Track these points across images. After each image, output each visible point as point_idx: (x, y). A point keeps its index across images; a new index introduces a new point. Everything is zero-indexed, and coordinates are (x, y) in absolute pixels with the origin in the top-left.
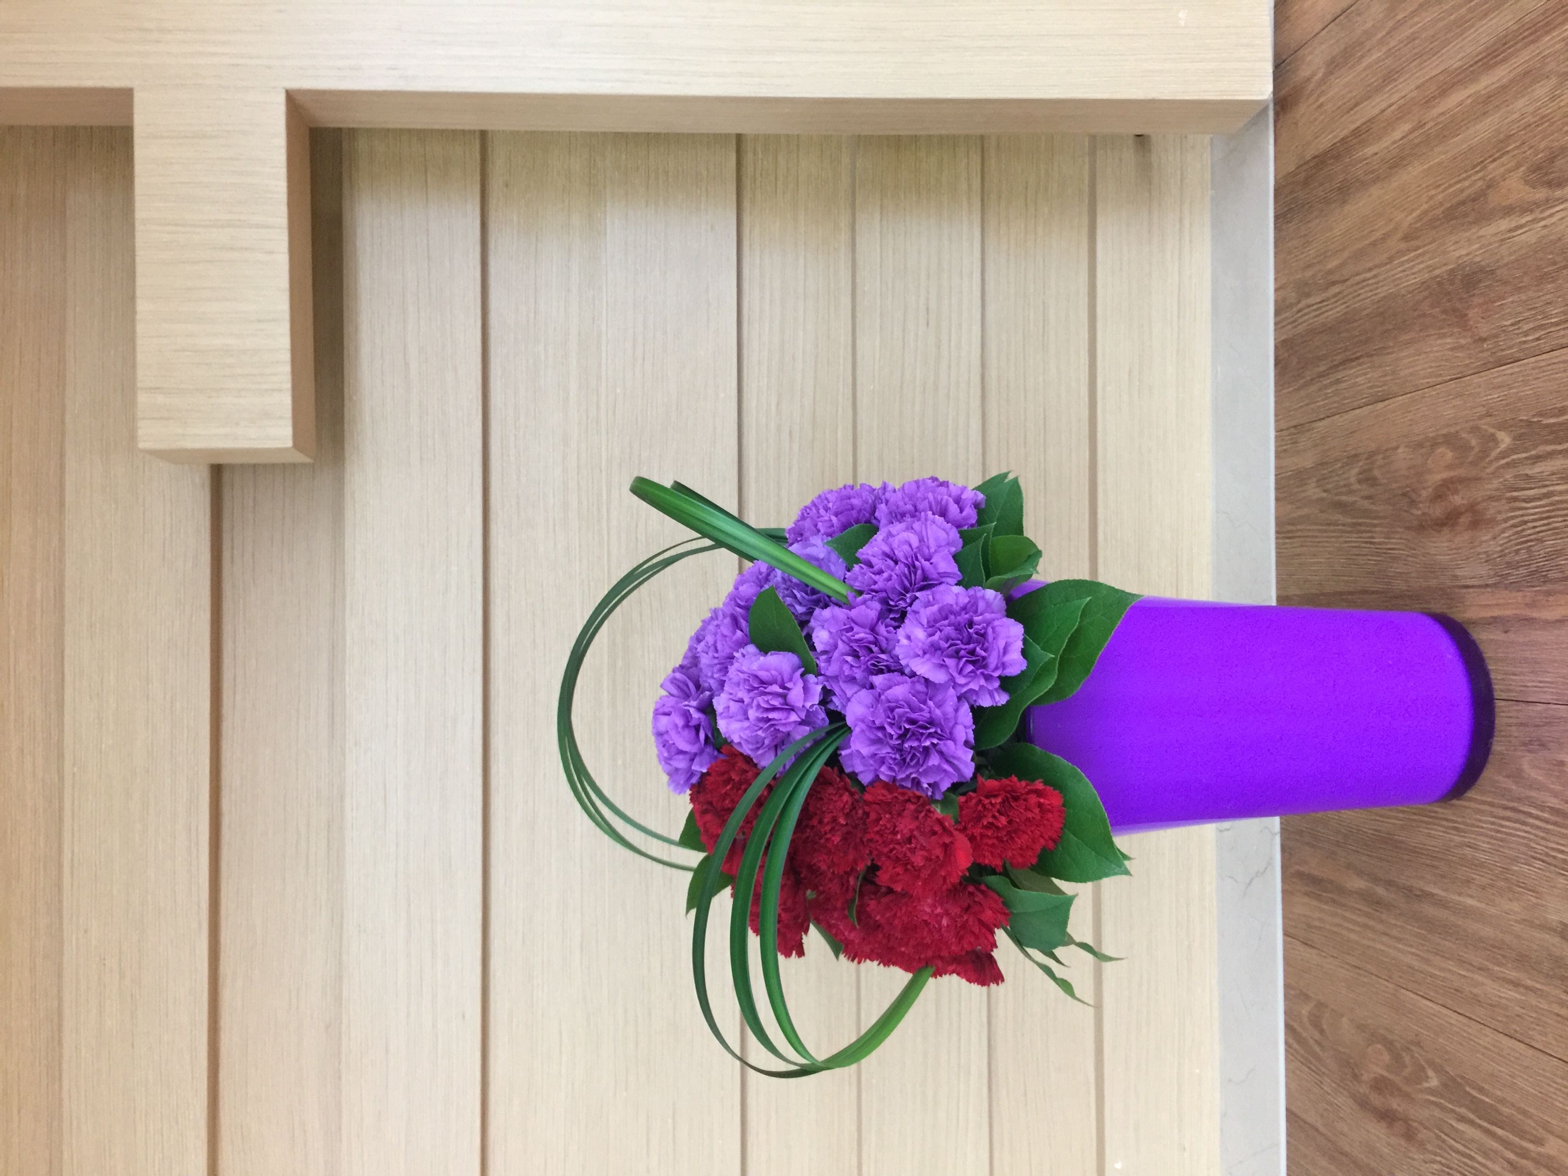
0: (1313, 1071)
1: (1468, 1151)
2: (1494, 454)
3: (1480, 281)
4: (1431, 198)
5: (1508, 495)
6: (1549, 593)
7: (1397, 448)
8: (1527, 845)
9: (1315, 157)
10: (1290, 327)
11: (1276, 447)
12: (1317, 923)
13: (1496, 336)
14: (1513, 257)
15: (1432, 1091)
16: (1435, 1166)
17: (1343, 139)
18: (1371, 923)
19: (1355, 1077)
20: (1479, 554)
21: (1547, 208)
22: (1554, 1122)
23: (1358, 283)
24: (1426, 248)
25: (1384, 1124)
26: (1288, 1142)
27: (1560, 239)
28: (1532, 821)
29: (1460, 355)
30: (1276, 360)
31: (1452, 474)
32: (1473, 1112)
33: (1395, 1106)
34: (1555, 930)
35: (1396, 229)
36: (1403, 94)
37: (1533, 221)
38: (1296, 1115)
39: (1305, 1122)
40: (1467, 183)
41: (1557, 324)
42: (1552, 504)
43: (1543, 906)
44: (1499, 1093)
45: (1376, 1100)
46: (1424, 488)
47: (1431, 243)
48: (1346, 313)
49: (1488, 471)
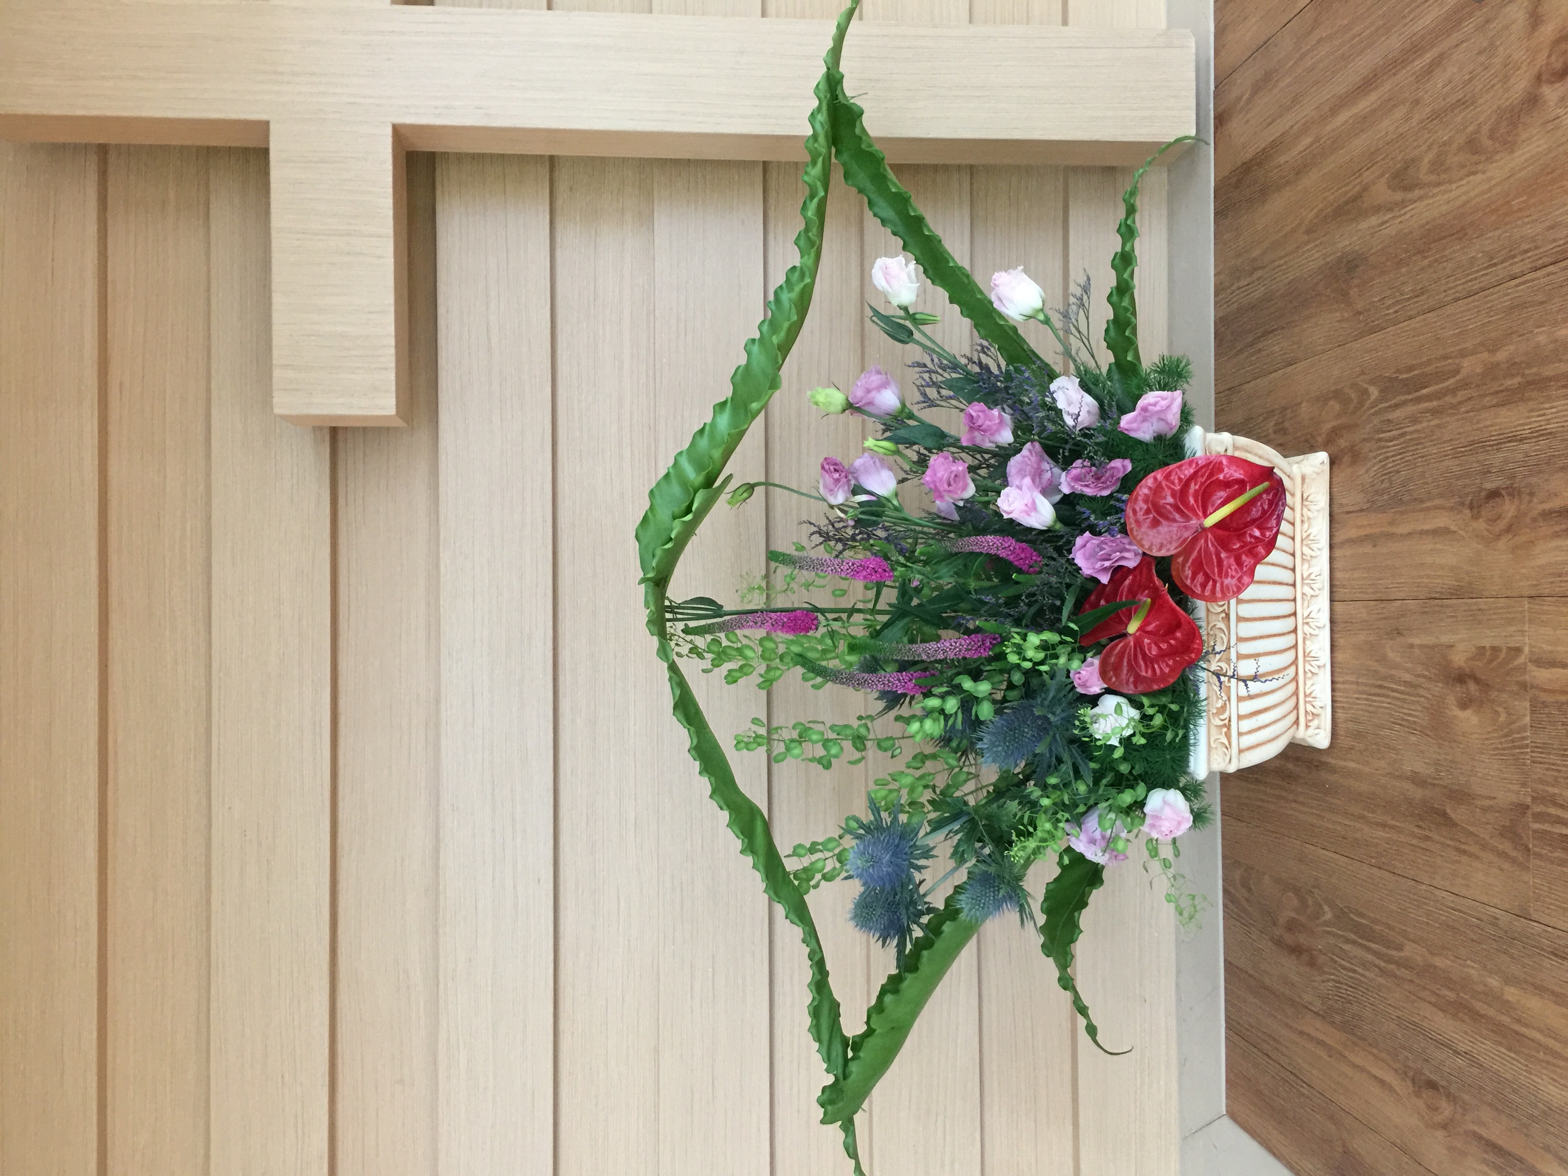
0: (1244, 924)
1: (1351, 966)
2: (1367, 404)
3: (1357, 266)
4: (1325, 199)
5: (1377, 436)
6: (1402, 513)
7: (1301, 404)
8: (1389, 714)
9: (1244, 164)
10: (1225, 306)
11: (1216, 407)
12: (1247, 801)
13: (1368, 310)
14: (1379, 247)
15: (1327, 924)
16: (1330, 984)
17: (1264, 149)
18: (1284, 794)
19: (1274, 923)
20: (1357, 485)
21: (1403, 208)
22: (1409, 930)
23: (1274, 269)
24: (1321, 240)
25: (1294, 957)
26: (1226, 988)
27: (1411, 232)
28: (1392, 694)
29: (1345, 325)
30: (1215, 333)
31: (1339, 422)
32: (1355, 934)
33: (1302, 941)
34: (1407, 778)
35: (1300, 224)
36: (1306, 113)
37: (1394, 218)
38: (1230, 963)
39: (1238, 968)
40: (1350, 187)
41: (1409, 299)
42: (1405, 442)
43: (1402, 760)
44: (1372, 915)
45: (1289, 939)
46: (1320, 435)
47: (1324, 236)
48: (1266, 293)
49: (1364, 418)
